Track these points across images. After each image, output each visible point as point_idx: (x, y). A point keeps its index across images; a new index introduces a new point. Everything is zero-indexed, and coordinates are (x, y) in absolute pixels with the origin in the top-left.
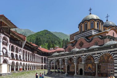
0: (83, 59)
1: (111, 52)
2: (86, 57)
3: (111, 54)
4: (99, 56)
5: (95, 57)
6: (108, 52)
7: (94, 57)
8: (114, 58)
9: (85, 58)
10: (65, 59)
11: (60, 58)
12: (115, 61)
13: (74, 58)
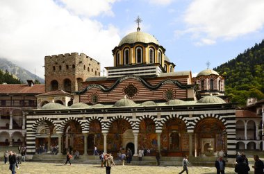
0: (159, 123)
1: (220, 115)
2: (165, 120)
3: (220, 118)
4: (197, 119)
5: (189, 121)
6: (215, 115)
7: (186, 122)
8: (227, 125)
9: (163, 122)
10: (102, 120)
11: (82, 119)
12: (227, 130)
13: (131, 120)
